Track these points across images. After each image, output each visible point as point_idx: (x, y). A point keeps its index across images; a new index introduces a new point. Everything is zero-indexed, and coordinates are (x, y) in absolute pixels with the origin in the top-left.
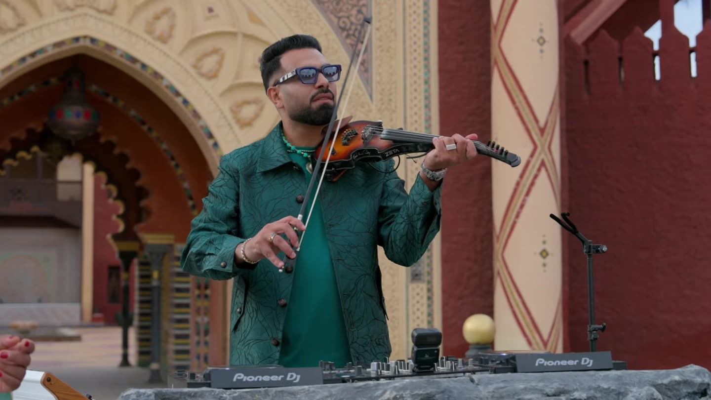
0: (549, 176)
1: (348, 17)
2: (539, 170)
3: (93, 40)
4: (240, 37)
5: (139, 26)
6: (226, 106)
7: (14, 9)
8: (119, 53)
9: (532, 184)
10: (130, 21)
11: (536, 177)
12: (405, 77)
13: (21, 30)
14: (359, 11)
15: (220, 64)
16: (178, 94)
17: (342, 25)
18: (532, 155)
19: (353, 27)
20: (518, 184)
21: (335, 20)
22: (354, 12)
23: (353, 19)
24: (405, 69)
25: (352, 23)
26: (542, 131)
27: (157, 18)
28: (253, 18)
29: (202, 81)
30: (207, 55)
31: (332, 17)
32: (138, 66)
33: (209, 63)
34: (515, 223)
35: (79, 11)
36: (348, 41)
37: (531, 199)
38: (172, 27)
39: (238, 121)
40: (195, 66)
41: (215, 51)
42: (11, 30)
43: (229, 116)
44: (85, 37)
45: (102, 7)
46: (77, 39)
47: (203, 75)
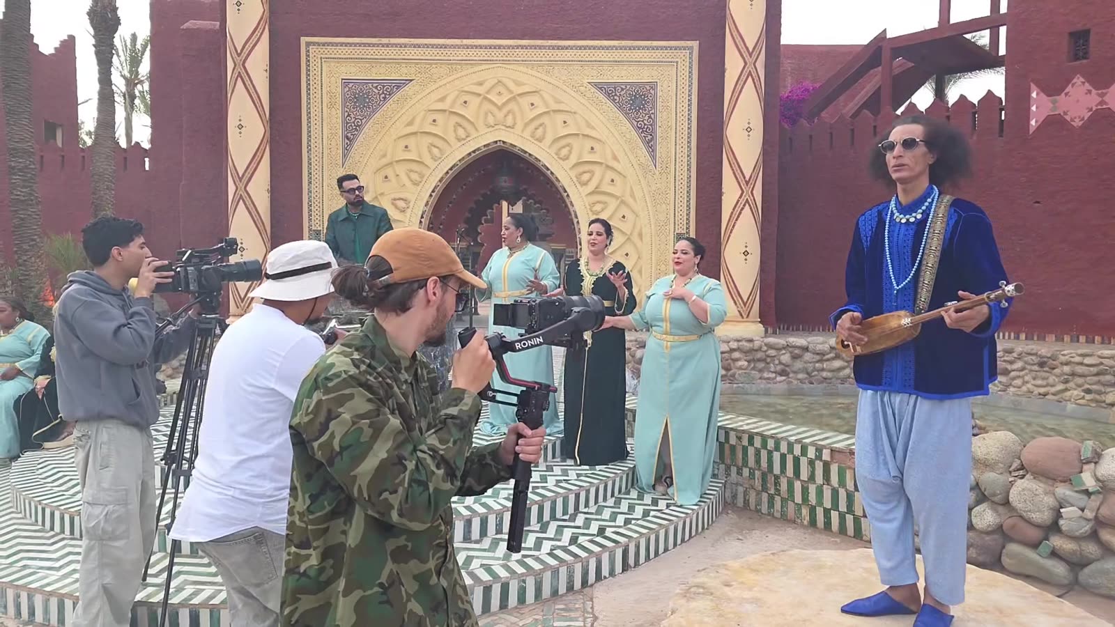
0: (751, 208)
1: (643, 121)
2: (744, 205)
3: (504, 142)
4: (581, 136)
5: (527, 134)
6: (573, 174)
7: (464, 128)
8: (518, 148)
9: (740, 213)
10: (523, 131)
11: (742, 209)
12: (676, 153)
13: (469, 139)
14: (650, 117)
15: (570, 152)
16: (548, 169)
17: (639, 126)
18: (740, 197)
19: (646, 127)
20: (732, 213)
21: (635, 123)
22: (646, 118)
23: (645, 122)
24: (676, 149)
25: (645, 124)
26: (747, 183)
27: (536, 129)
28: (589, 125)
29: (561, 162)
30: (564, 147)
31: (633, 121)
32: (527, 155)
33: (564, 152)
34: (729, 236)
35: (496, 127)
36: (643, 135)
37: (738, 222)
38: (545, 132)
39: (580, 183)
40: (557, 154)
41: (568, 145)
42: (464, 139)
43: (575, 179)
44: (500, 141)
45: (508, 125)
46: (496, 142)
47: (561, 159)
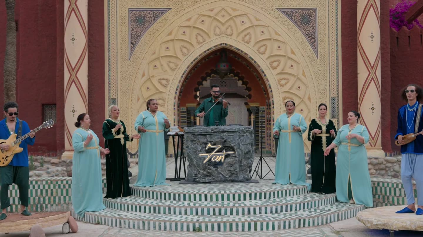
0: (375, 82)
1: (309, 31)
2: (371, 81)
3: (226, 44)
4: (272, 40)
5: (240, 39)
6: (268, 62)
7: (202, 36)
8: (234, 48)
9: (369, 85)
10: (237, 38)
11: (370, 83)
12: (329, 50)
13: (205, 43)
14: (313, 28)
15: (266, 49)
16: (253, 60)
17: (307, 33)
18: (369, 76)
19: (311, 34)
20: (364, 85)
21: (305, 32)
22: (311, 29)
23: (311, 31)
24: (329, 47)
25: (310, 33)
26: (372, 67)
27: (245, 36)
28: (277, 34)
29: (260, 55)
30: (262, 46)
31: (303, 31)
32: (240, 52)
33: (262, 49)
34: (363, 98)
35: (221, 35)
36: (309, 39)
37: (368, 90)
38: (250, 38)
39: (272, 67)
40: (258, 51)
41: (264, 45)
42: (202, 43)
43: (269, 65)
44: (224, 43)
45: (228, 34)
46: (221, 44)
47: (261, 53)
